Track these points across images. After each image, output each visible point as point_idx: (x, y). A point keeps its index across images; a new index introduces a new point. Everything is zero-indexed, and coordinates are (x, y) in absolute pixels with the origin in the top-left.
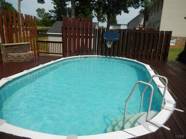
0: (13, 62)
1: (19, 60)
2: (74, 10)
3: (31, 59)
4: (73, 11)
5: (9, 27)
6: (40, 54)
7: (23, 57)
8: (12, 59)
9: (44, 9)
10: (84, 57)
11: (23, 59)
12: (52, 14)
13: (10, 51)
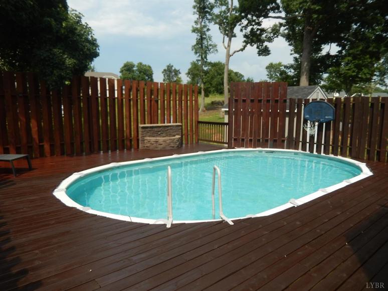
0: (149, 149)
1: (157, 147)
2: (306, 63)
3: (173, 147)
4: (305, 65)
5: (152, 102)
6: (200, 141)
7: (162, 143)
8: (148, 145)
9: (281, 63)
10: (267, 152)
11: (162, 146)
12: (290, 71)
13: (149, 134)
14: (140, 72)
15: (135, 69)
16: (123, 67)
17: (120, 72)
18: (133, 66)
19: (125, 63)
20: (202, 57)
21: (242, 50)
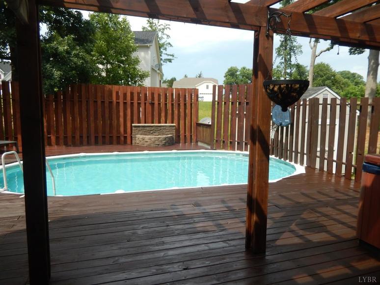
0: (139, 145)
5: (147, 105)
8: (138, 141)
14: (243, 76)
15: (238, 73)
16: (227, 72)
17: (225, 77)
18: (237, 71)
19: (229, 68)
20: (285, 60)
21: (328, 50)
